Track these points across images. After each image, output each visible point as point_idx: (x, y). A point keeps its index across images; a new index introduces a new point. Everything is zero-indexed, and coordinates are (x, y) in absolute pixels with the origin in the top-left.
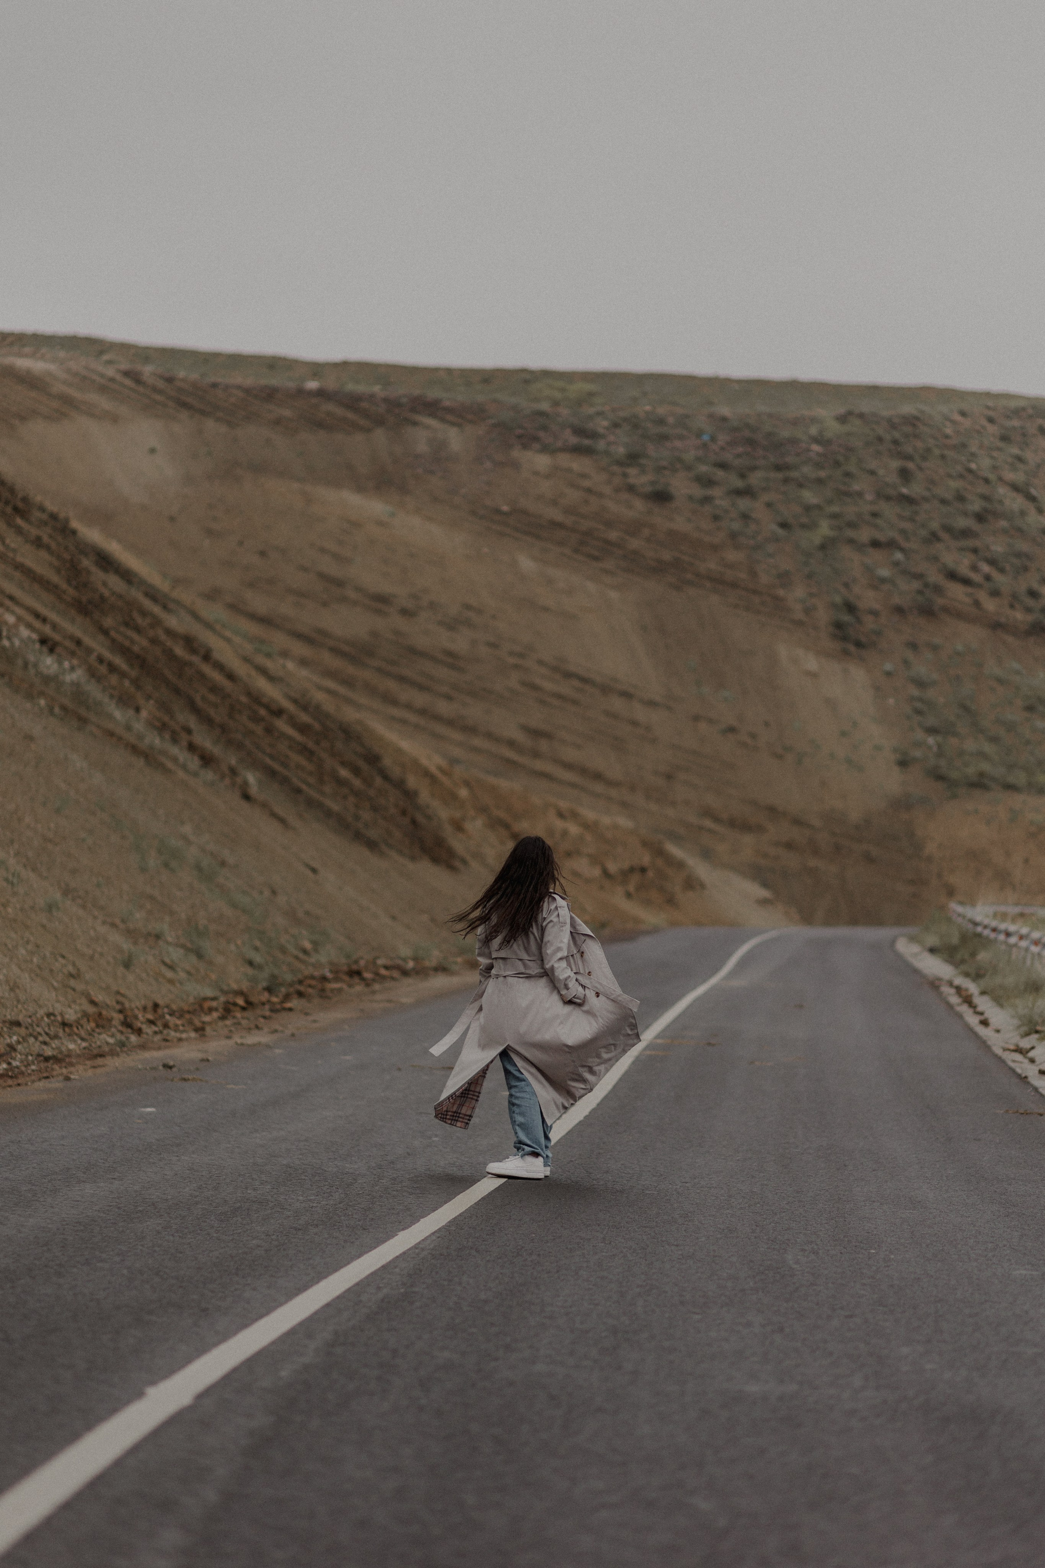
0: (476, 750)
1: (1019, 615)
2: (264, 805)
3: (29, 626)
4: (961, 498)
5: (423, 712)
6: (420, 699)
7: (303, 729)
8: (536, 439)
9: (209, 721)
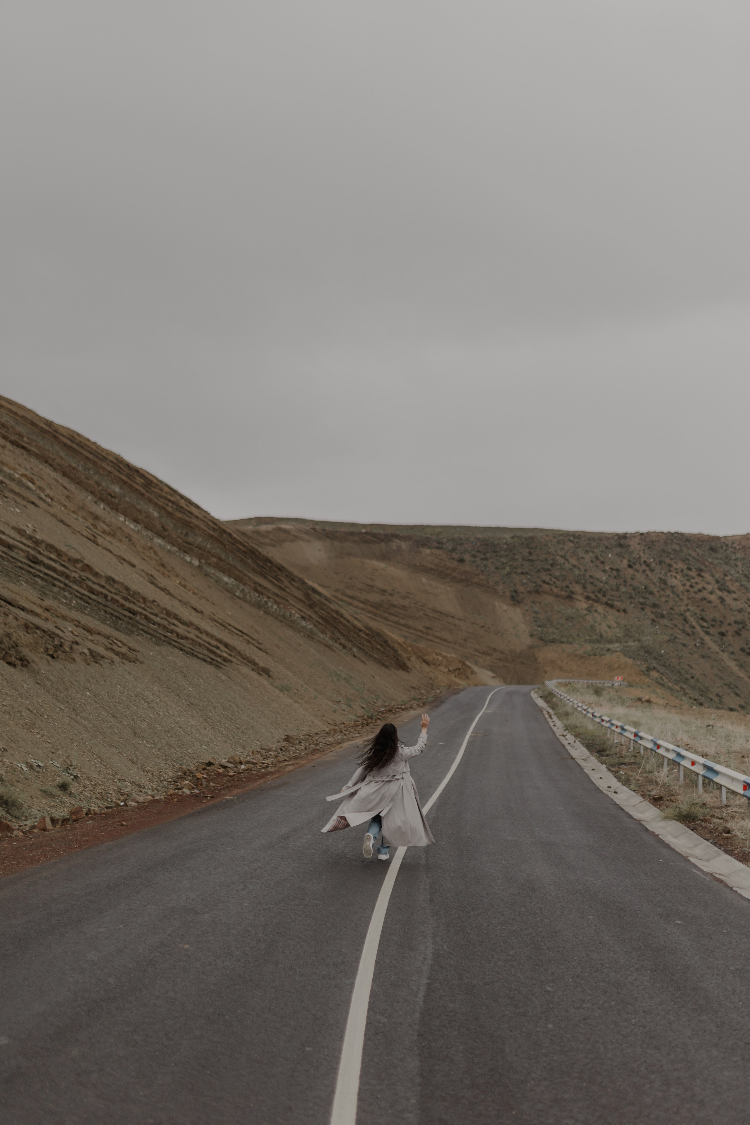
0: (411, 633)
1: (563, 593)
2: (359, 658)
3: (299, 614)
4: (546, 560)
5: (396, 623)
6: (395, 619)
7: (367, 635)
8: (426, 545)
9: (343, 635)
